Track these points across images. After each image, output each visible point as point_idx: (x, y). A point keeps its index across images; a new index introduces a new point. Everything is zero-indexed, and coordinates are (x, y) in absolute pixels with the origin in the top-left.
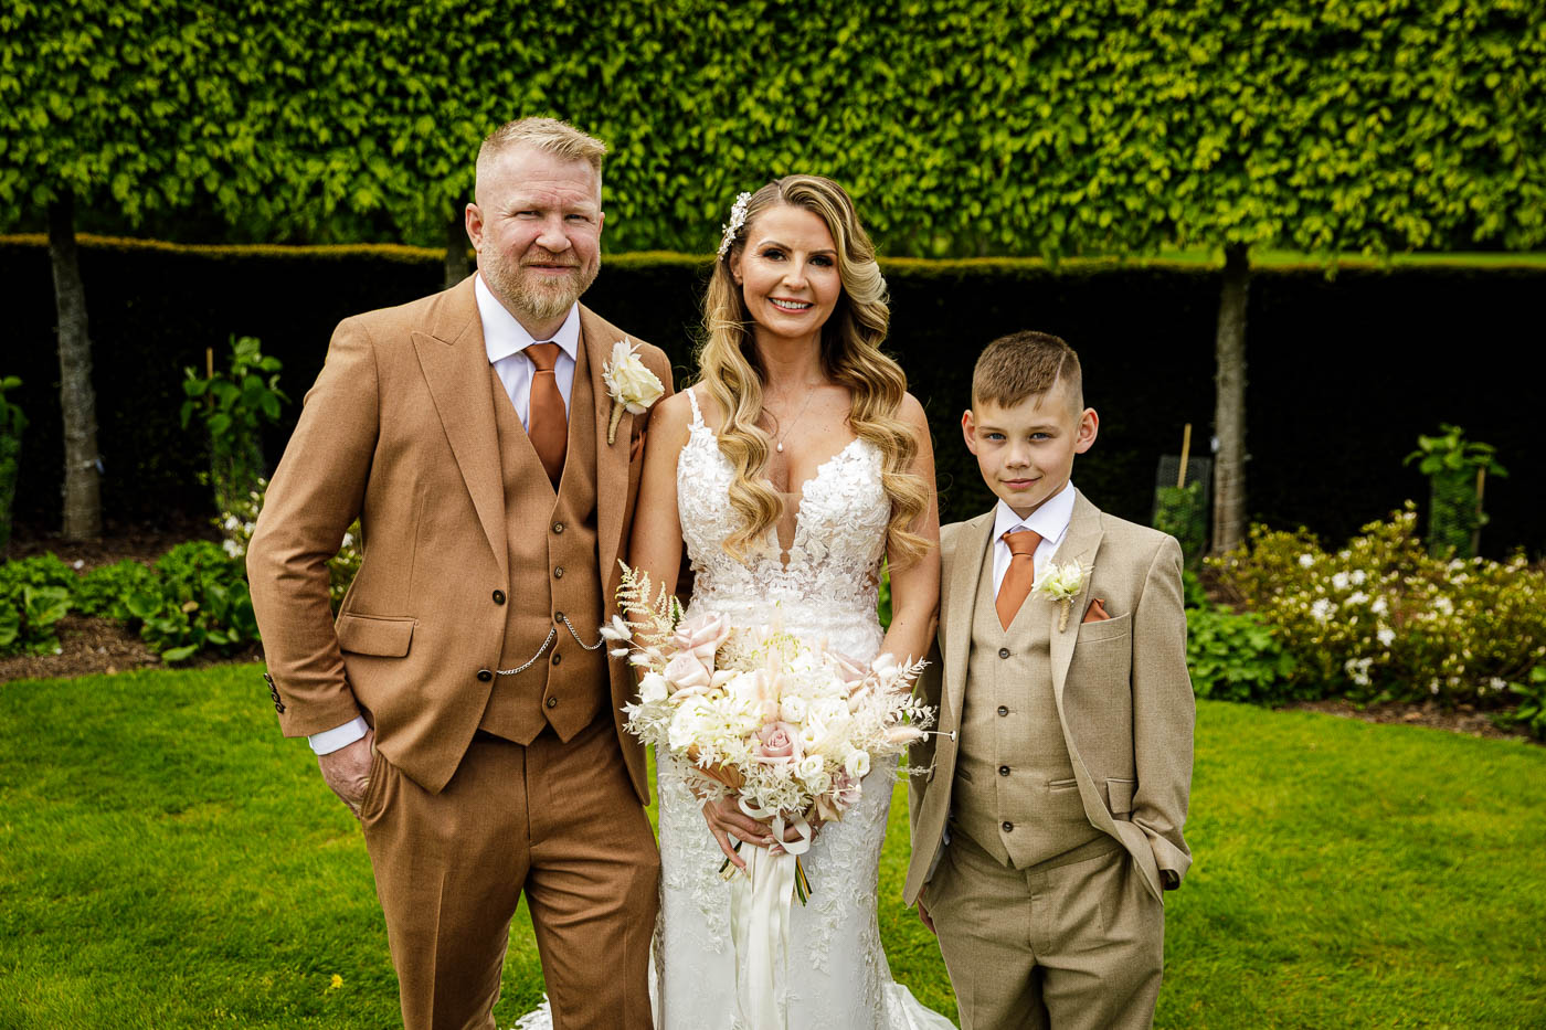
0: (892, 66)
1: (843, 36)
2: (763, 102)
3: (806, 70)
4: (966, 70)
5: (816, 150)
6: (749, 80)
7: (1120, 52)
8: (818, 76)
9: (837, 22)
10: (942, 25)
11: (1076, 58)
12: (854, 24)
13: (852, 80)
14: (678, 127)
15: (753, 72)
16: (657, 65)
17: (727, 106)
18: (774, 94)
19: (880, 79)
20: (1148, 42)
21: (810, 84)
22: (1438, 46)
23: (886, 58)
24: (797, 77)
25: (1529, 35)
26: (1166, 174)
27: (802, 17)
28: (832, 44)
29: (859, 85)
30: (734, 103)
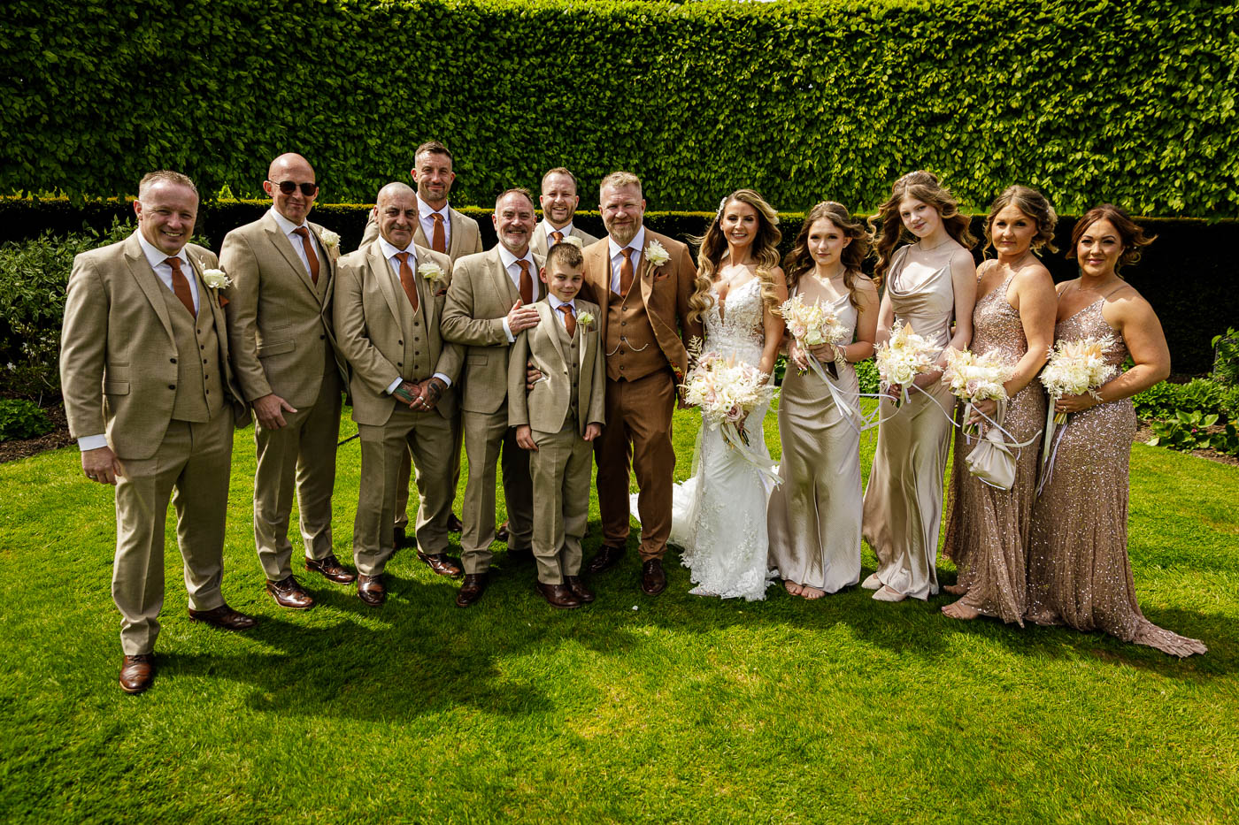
0: (743, 131)
1: (721, 118)
2: (686, 147)
3: (704, 134)
4: (775, 135)
5: (709, 168)
6: (680, 139)
7: (843, 125)
8: (711, 136)
9: (720, 111)
10: (765, 113)
11: (823, 128)
12: (727, 112)
13: (724, 137)
14: (650, 159)
15: (682, 134)
16: (642, 131)
17: (670, 150)
18: (691, 144)
19: (738, 136)
20: (856, 121)
21: (707, 139)
22: (983, 122)
23: (740, 127)
24: (700, 137)
25: (1023, 117)
26: (861, 179)
27: (703, 109)
28: (717, 122)
29: (727, 139)
30: (674, 148)
